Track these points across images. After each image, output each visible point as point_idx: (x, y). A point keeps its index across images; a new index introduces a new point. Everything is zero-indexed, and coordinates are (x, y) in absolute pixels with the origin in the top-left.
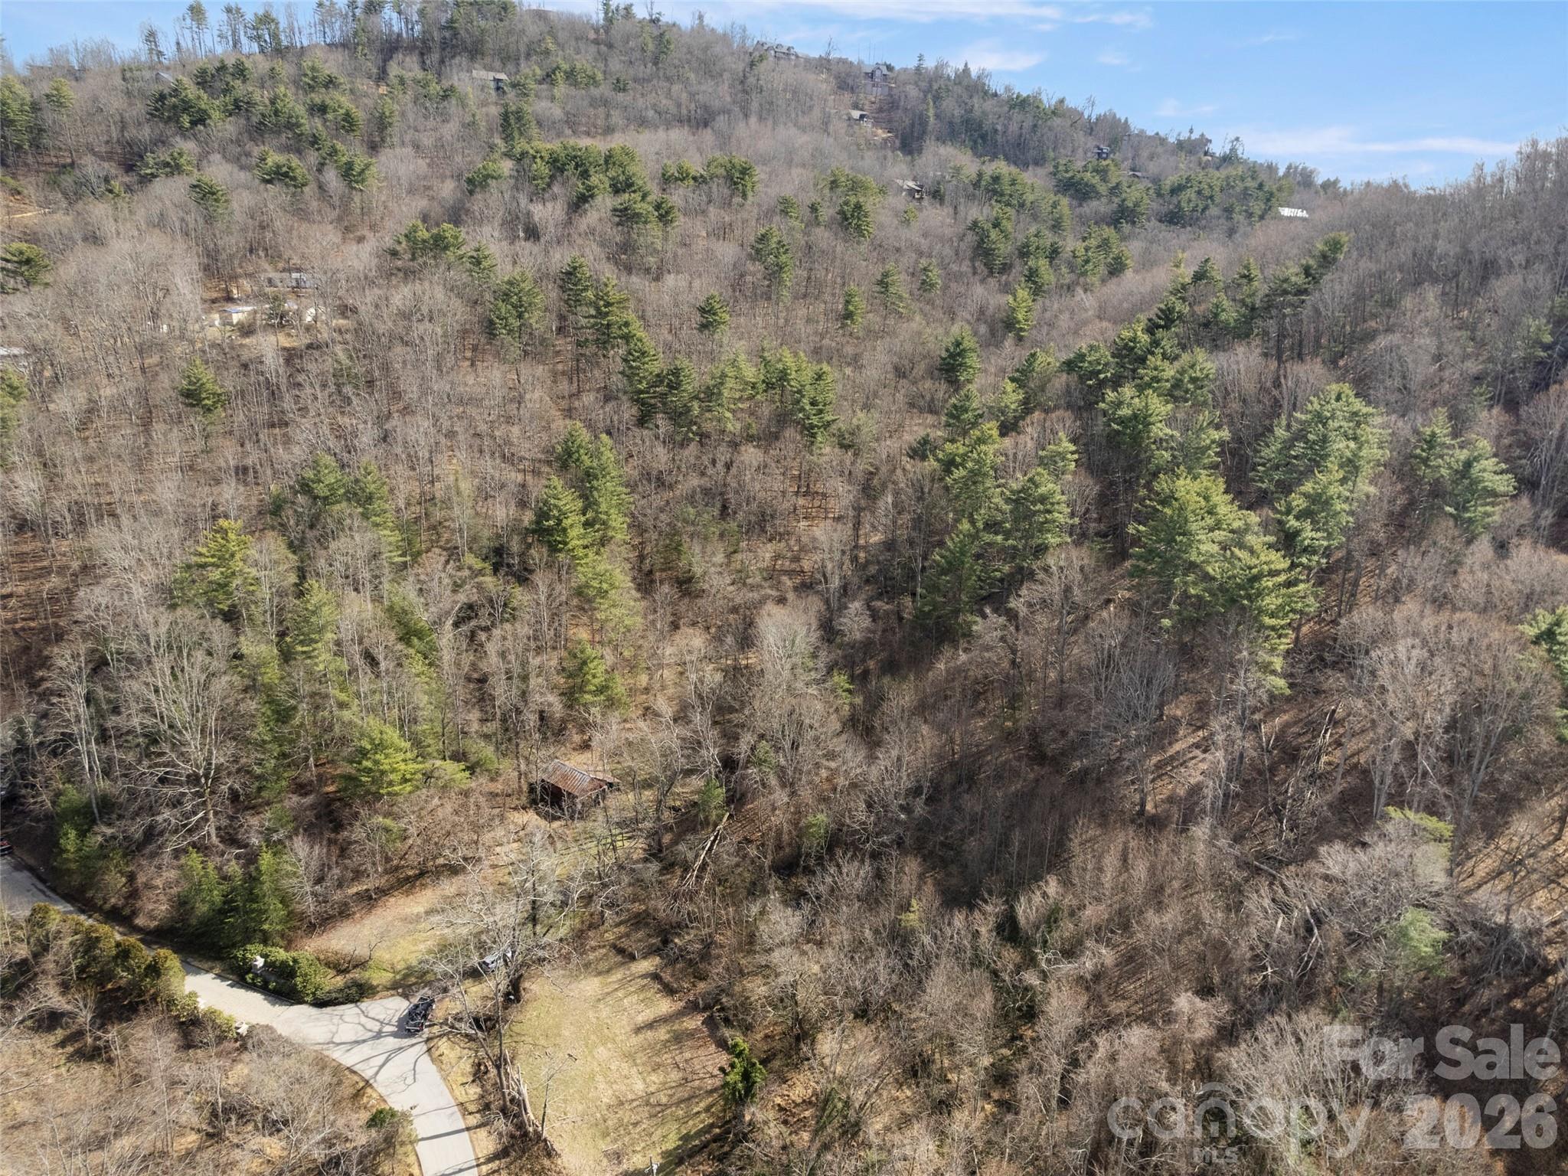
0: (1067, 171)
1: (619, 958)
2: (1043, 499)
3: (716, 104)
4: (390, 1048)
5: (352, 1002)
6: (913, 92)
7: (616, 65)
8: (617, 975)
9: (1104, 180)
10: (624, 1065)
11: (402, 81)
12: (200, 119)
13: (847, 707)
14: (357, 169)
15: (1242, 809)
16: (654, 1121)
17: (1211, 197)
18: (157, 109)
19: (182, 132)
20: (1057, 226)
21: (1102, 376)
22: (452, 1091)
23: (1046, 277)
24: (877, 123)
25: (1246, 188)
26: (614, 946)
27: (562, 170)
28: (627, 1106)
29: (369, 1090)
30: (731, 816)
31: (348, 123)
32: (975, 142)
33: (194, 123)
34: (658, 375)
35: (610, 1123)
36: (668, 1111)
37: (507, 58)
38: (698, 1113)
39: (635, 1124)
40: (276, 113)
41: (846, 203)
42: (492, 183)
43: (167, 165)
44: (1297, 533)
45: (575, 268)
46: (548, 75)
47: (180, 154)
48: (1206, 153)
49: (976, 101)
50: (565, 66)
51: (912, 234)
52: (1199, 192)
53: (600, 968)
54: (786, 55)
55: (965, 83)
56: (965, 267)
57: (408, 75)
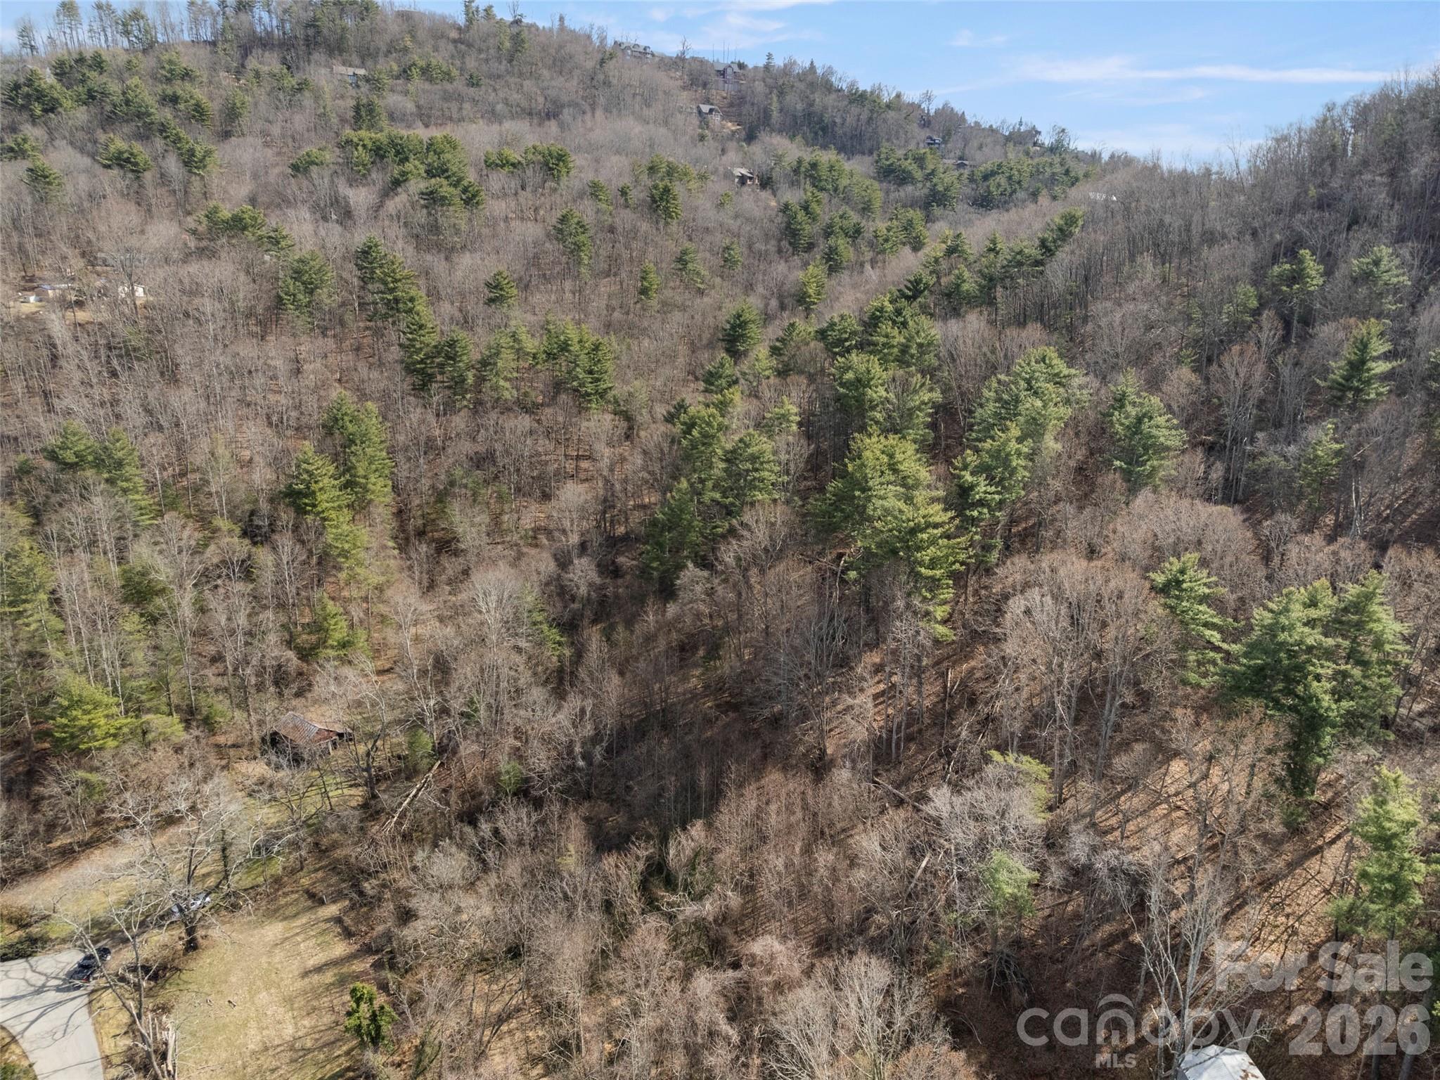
0: (887, 159)
1: (309, 903)
2: (754, 458)
3: (565, 98)
4: (47, 1003)
5: (22, 957)
6: (759, 87)
7: (471, 63)
8: (304, 920)
9: (922, 167)
10: (281, 1010)
11: (257, 75)
12: (51, 107)
13: (555, 659)
14: (199, 155)
15: (917, 753)
16: (294, 1066)
17: (1019, 182)
18: (12, 99)
19: (34, 120)
20: (866, 209)
21: (847, 344)
22: (100, 1044)
23: (845, 254)
24: (726, 116)
25: (1054, 174)
26: (307, 892)
27: (382, 157)
28: (271, 1052)
29: (13, 1047)
30: (442, 764)
31: (199, 113)
32: (816, 133)
33: (45, 111)
34: (435, 347)
35: (249, 1070)
36: (310, 1056)
37: (367, 55)
38: (338, 1056)
39: (273, 1071)
40: (128, 103)
41: (656, 187)
42: (314, 168)
43: (11, 150)
44: (972, 487)
45: (370, 248)
46: (405, 71)
47: (25, 140)
48: (1035, 144)
49: (817, 97)
50: (422, 63)
51: (726, 217)
52: (1010, 178)
53: (287, 913)
54: (643, 54)
55: (810, 78)
56: (772, 246)
57: (265, 69)
